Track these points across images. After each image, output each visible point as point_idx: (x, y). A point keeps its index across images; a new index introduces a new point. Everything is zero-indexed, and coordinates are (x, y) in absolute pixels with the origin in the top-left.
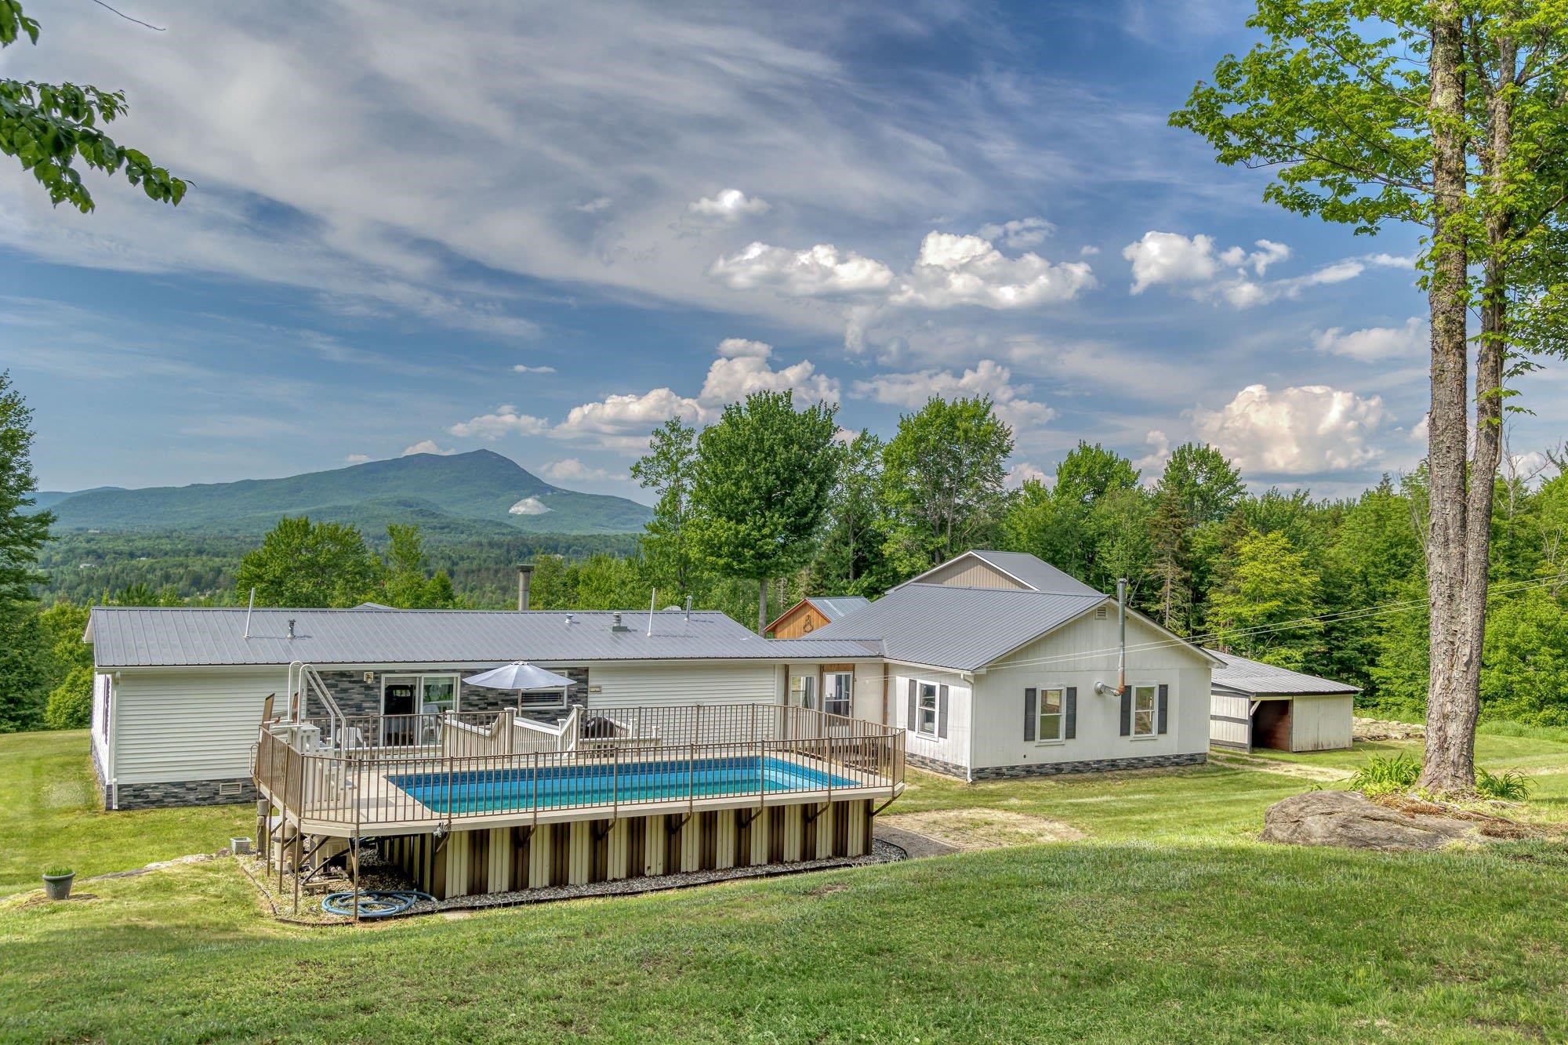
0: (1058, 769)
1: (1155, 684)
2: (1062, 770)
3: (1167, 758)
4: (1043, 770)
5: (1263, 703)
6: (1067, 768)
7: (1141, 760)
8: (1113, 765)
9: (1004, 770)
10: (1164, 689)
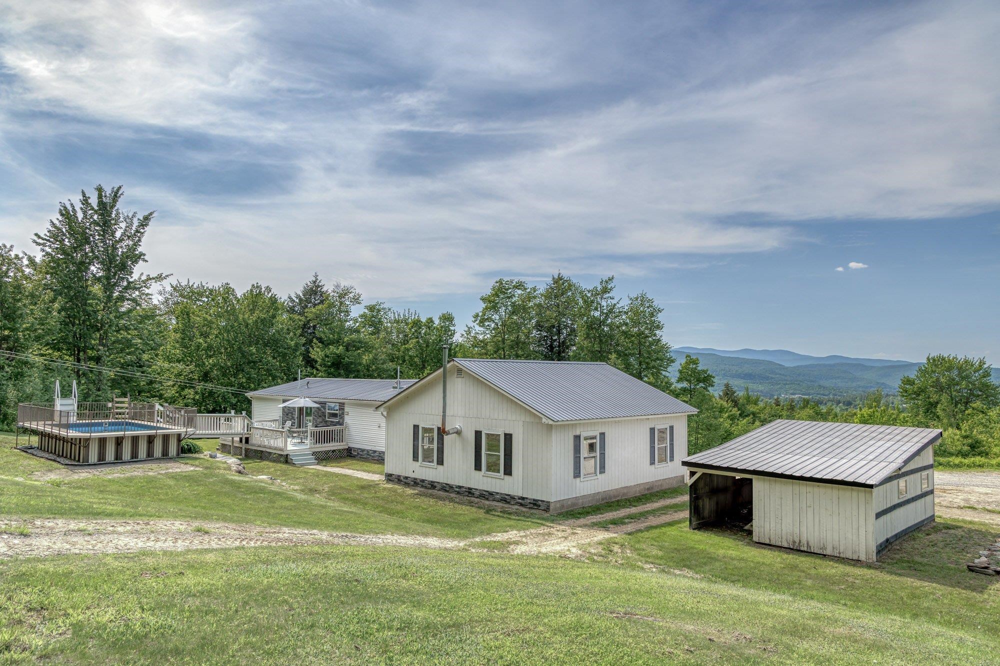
0: (433, 485)
1: (500, 431)
2: (435, 487)
3: (513, 498)
4: (424, 484)
5: (704, 474)
6: (439, 487)
7: (491, 494)
8: (470, 492)
9: (402, 478)
10: (508, 438)
